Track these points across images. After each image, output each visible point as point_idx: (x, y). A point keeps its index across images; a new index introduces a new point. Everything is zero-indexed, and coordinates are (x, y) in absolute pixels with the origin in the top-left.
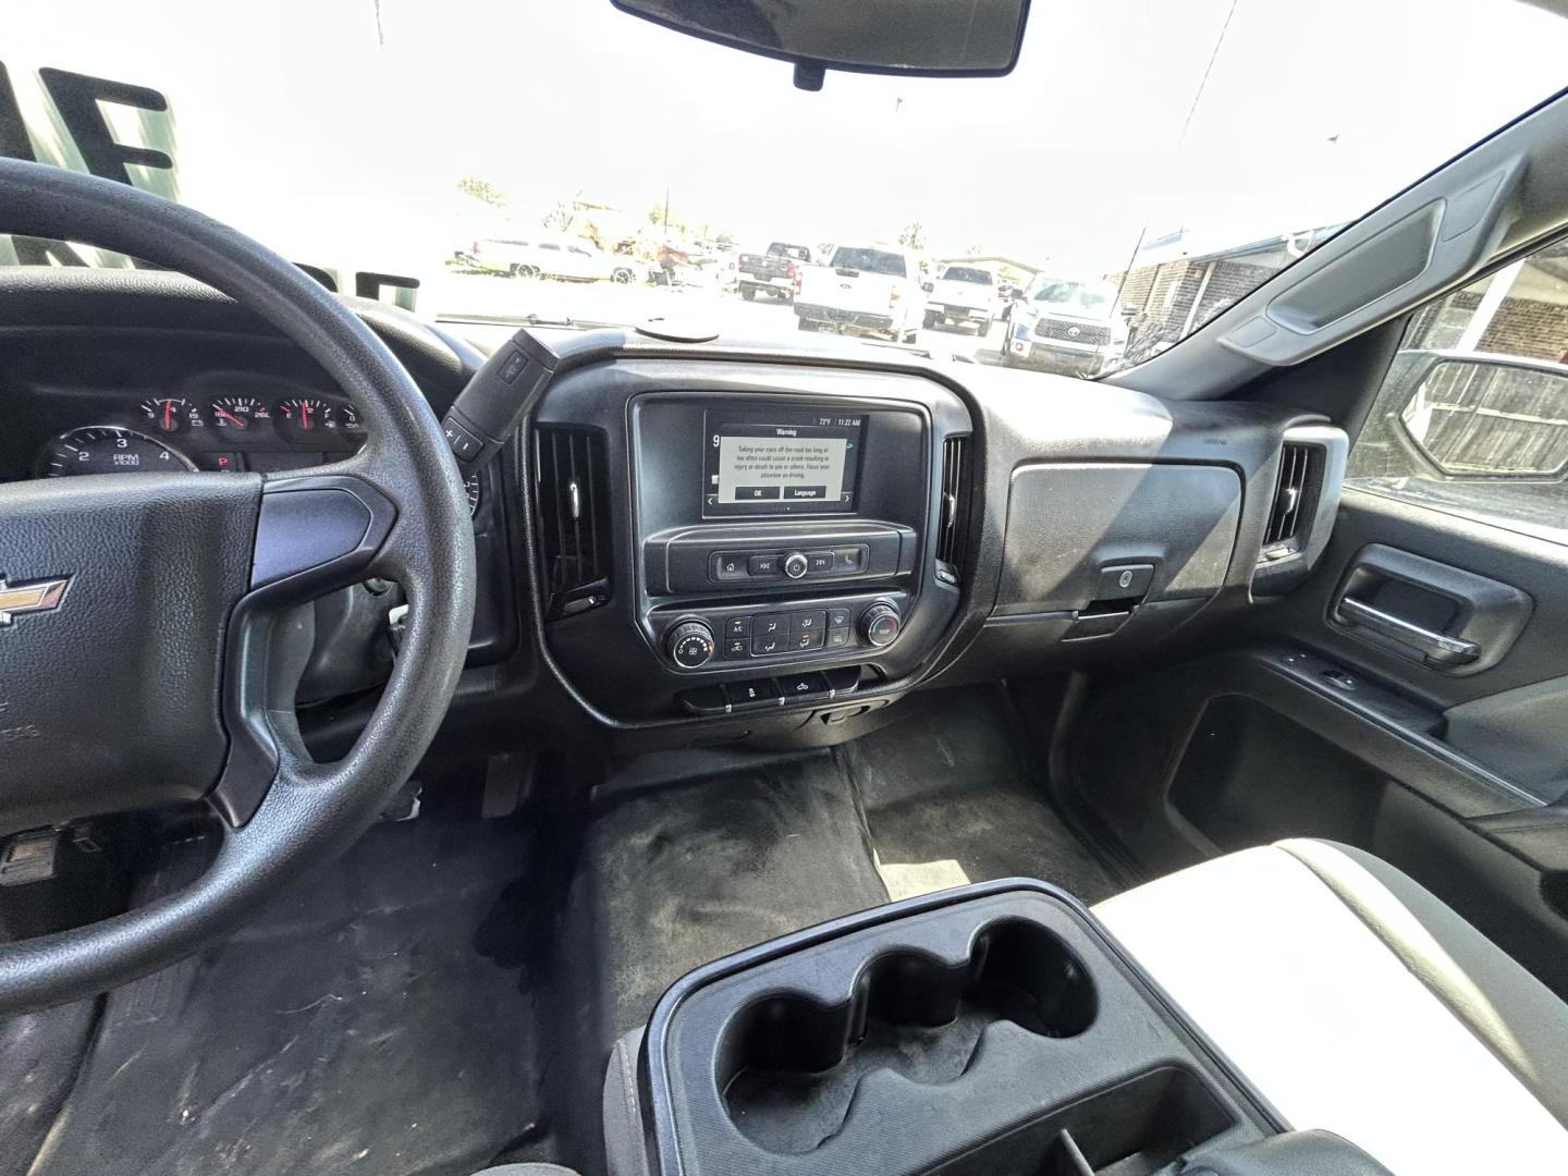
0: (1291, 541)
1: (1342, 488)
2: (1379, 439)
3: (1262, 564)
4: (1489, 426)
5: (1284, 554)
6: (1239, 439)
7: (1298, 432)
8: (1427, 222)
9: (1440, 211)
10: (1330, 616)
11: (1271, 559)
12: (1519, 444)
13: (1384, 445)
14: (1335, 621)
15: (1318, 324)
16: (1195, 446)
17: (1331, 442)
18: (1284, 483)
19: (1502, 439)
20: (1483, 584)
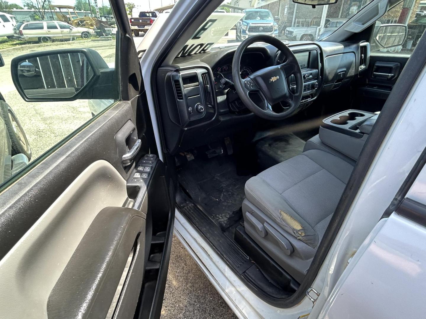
0: (363, 64)
1: (370, 54)
2: (373, 43)
3: (360, 69)
4: (390, 37)
5: (363, 67)
6: (353, 47)
7: (362, 44)
8: (377, 6)
9: (379, 4)
10: (371, 77)
11: (361, 68)
12: (395, 40)
13: (374, 44)
14: (372, 78)
15: (363, 24)
16: (348, 50)
17: (367, 45)
18: (361, 54)
19: (392, 39)
20: (394, 64)
